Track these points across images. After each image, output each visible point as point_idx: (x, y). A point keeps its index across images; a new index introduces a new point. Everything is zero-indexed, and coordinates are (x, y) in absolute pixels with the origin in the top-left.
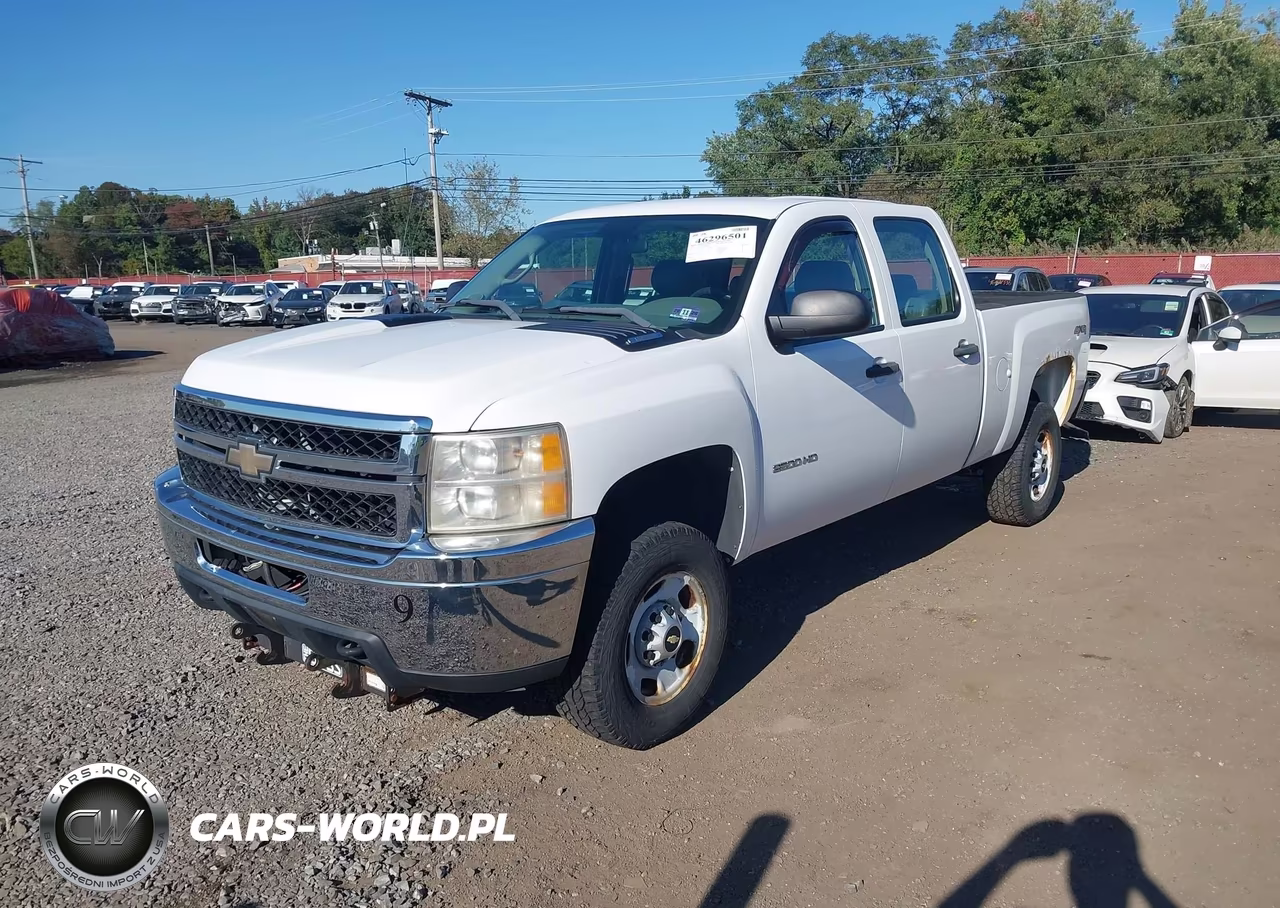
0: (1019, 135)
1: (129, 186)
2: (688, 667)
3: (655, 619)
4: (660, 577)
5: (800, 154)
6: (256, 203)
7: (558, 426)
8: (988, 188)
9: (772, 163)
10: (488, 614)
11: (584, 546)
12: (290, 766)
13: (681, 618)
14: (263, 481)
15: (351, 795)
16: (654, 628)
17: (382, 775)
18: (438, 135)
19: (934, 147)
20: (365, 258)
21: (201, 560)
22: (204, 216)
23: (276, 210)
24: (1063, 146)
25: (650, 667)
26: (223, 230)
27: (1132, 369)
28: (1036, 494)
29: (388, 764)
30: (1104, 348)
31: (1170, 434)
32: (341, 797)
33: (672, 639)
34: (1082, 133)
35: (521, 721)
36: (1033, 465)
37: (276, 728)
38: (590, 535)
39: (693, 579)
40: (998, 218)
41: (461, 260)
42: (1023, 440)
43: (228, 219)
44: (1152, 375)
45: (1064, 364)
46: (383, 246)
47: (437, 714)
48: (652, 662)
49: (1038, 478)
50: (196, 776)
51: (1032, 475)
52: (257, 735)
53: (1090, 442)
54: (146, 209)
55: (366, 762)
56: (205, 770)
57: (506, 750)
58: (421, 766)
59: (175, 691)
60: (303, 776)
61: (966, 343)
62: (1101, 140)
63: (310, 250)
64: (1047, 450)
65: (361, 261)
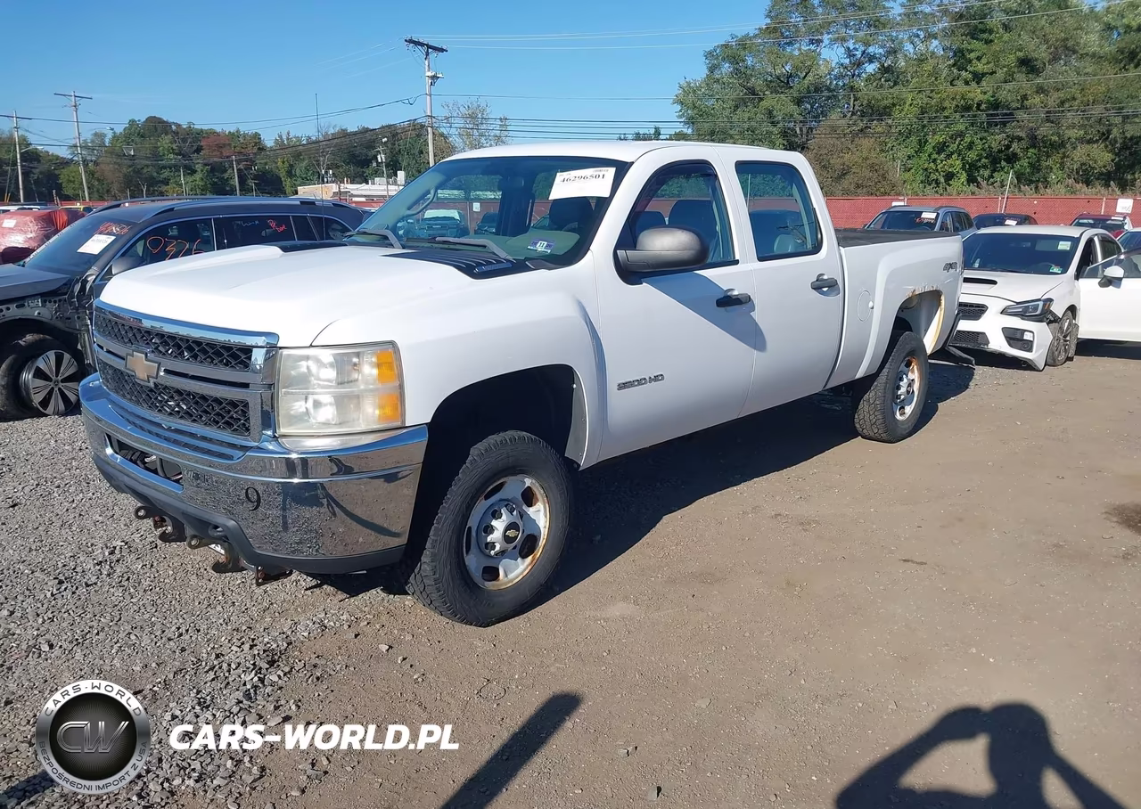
0: (967, 83)
1: (171, 120)
2: (530, 557)
3: (496, 515)
4: (499, 479)
5: (762, 99)
6: (280, 137)
7: (392, 343)
8: (934, 133)
9: (737, 107)
10: (332, 508)
11: (417, 450)
12: (179, 628)
13: (522, 515)
14: (152, 385)
15: (223, 655)
16: (494, 523)
17: (253, 640)
18: (434, 78)
19: (886, 95)
20: (374, 187)
21: (109, 451)
22: (235, 147)
23: (298, 143)
24: (1007, 94)
25: (492, 557)
26: (251, 160)
27: (1018, 303)
28: (902, 414)
29: (262, 630)
30: (994, 283)
31: (1051, 362)
32: (214, 656)
33: (511, 533)
34: (1023, 82)
35: (386, 599)
36: (898, 388)
37: (177, 596)
38: (424, 440)
39: (534, 481)
40: (942, 161)
41: (456, 192)
42: (887, 366)
43: (255, 150)
44: (1036, 308)
45: (934, 297)
46: (389, 177)
47: (317, 591)
48: (492, 552)
49: (903, 400)
50: (98, 634)
51: (898, 397)
52: (159, 602)
53: (976, 367)
54: (184, 140)
55: (244, 628)
56: (106, 629)
57: (366, 623)
58: (289, 633)
59: (101, 562)
60: (187, 637)
61: (825, 277)
62: (1040, 90)
63: (325, 180)
64: (914, 375)
65: (370, 190)
